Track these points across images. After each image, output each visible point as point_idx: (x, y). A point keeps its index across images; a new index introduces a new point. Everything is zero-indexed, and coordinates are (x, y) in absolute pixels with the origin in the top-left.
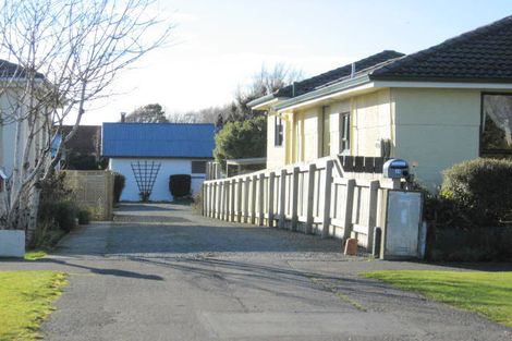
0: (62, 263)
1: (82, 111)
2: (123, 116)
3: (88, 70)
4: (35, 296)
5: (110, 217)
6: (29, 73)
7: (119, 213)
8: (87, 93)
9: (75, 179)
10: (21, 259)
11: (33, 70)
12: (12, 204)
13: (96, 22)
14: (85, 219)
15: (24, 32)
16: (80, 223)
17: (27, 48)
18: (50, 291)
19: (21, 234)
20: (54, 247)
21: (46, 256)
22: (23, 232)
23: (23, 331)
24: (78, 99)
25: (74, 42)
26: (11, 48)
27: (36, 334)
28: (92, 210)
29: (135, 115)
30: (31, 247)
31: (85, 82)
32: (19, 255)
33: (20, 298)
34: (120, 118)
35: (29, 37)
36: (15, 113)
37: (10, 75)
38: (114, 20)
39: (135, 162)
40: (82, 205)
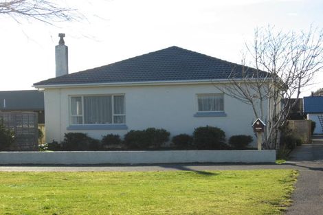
0: (294, 165)
1: (299, 92)
2: (312, 93)
3: (301, 72)
4: (285, 181)
5: (310, 142)
6: (273, 75)
7: (314, 140)
8: (301, 84)
9: (293, 124)
10: (274, 164)
11: (275, 74)
12: (268, 138)
13: (304, 50)
14: (299, 143)
15: (270, 56)
16: (297, 145)
17: (272, 63)
18: (291, 179)
19: (274, 152)
20: (288, 157)
21: (285, 162)
22: (275, 151)
23: (283, 199)
24: (297, 86)
25: (294, 59)
26: (264, 64)
27: (290, 200)
28: (302, 139)
29: (318, 92)
30: (278, 158)
31: (300, 78)
32: (273, 161)
33: (278, 182)
34: (311, 94)
35: (272, 59)
36: (268, 94)
37: (265, 76)
38: (313, 48)
39: (320, 115)
40: (297, 136)
